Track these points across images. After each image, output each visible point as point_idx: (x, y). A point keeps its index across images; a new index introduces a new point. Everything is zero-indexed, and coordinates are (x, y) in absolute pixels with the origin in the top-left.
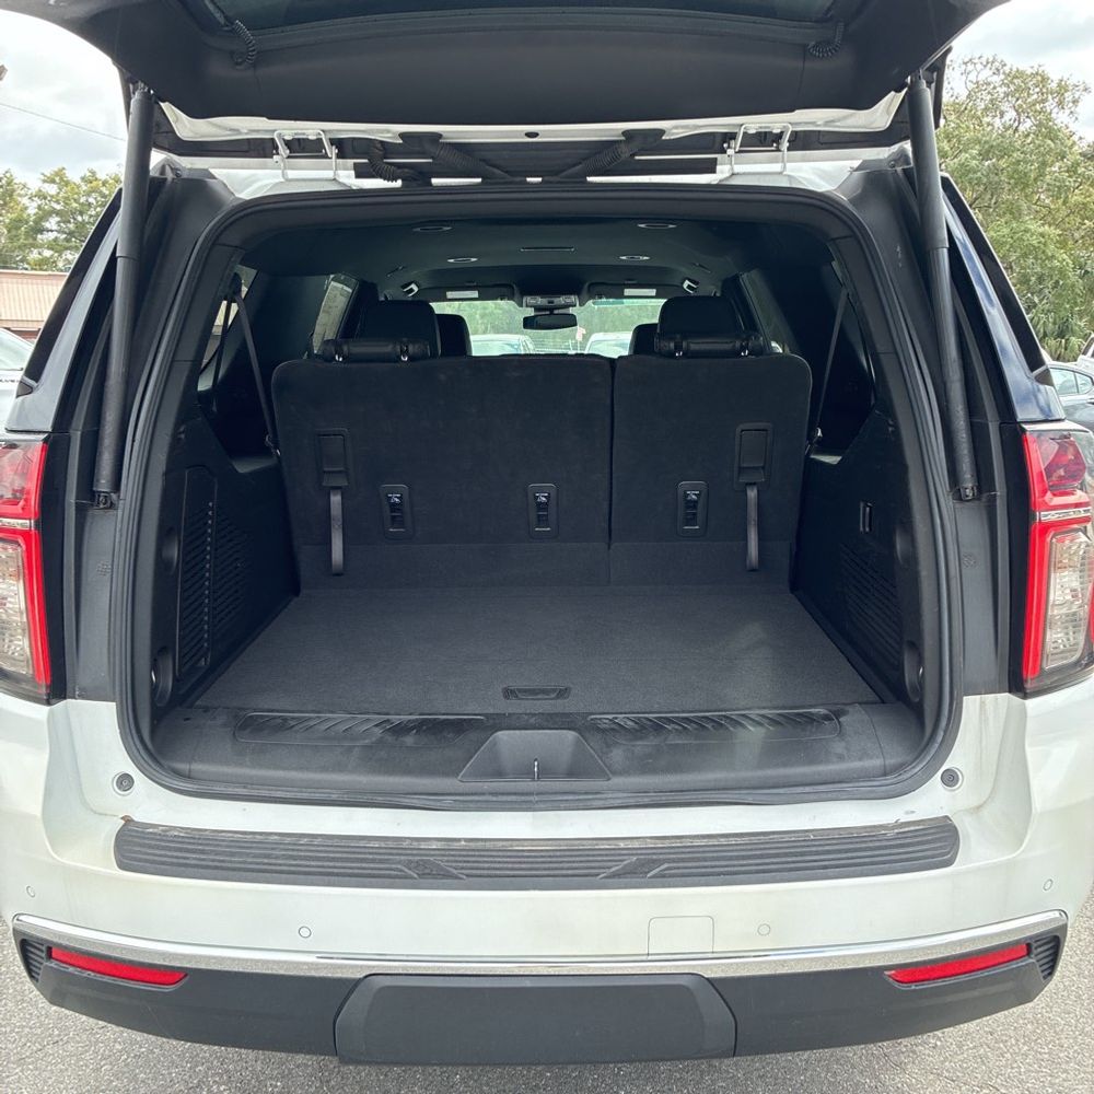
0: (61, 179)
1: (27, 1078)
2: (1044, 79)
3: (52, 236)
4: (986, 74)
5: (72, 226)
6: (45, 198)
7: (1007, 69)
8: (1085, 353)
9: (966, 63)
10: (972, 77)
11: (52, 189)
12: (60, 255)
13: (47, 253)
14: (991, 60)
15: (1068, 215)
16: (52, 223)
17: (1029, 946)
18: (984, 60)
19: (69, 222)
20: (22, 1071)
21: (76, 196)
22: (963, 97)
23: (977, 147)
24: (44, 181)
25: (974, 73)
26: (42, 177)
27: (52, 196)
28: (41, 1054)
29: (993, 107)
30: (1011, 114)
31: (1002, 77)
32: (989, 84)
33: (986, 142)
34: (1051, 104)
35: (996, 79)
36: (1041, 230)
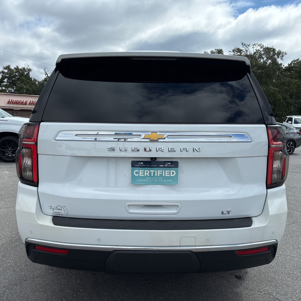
0: (9, 68)
1: (18, 288)
2: (274, 50)
3: (5, 83)
4: (259, 48)
5: (11, 81)
6: (4, 73)
7: (264, 47)
8: (285, 121)
9: (253, 45)
10: (255, 48)
11: (6, 71)
12: (7, 89)
13: (4, 88)
14: (260, 44)
15: (280, 85)
16: (6, 80)
17: (269, 248)
18: (258, 44)
19: (10, 80)
20: (17, 287)
21: (13, 73)
22: (252, 54)
23: (256, 67)
24: (4, 69)
25: (256, 48)
26: (3, 68)
27: (6, 73)
28: (21, 283)
29: (261, 56)
30: (265, 59)
31: (263, 49)
32: (259, 51)
33: (259, 66)
34: (276, 56)
35: (262, 49)
36: (274, 89)
